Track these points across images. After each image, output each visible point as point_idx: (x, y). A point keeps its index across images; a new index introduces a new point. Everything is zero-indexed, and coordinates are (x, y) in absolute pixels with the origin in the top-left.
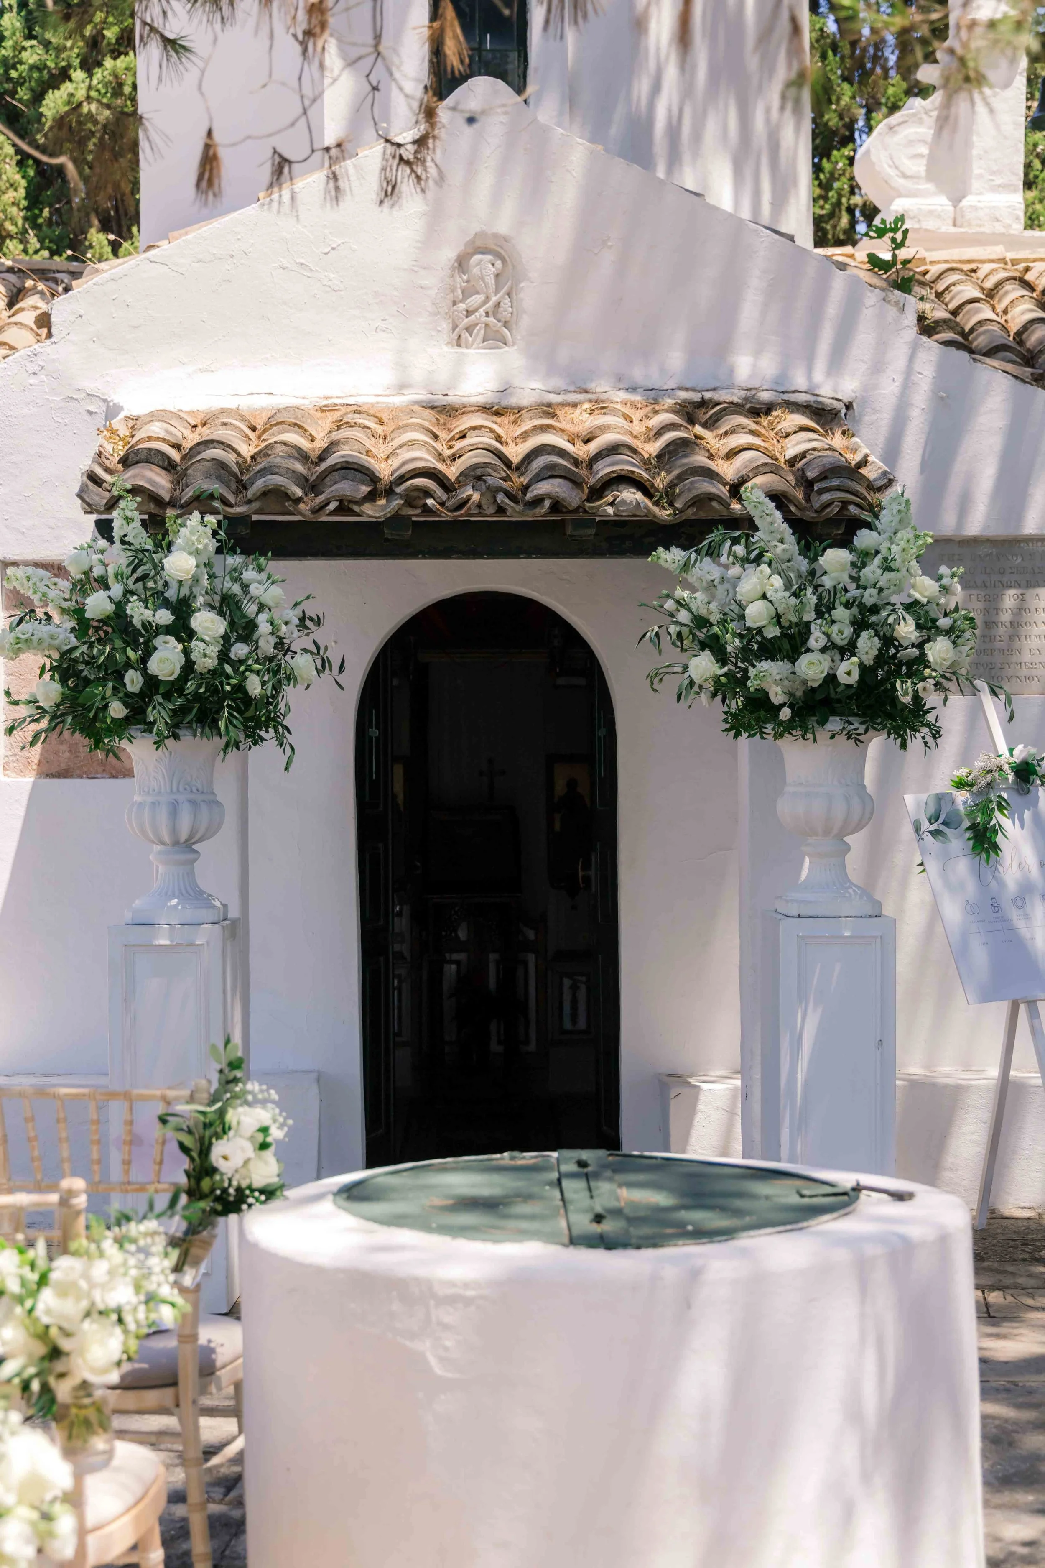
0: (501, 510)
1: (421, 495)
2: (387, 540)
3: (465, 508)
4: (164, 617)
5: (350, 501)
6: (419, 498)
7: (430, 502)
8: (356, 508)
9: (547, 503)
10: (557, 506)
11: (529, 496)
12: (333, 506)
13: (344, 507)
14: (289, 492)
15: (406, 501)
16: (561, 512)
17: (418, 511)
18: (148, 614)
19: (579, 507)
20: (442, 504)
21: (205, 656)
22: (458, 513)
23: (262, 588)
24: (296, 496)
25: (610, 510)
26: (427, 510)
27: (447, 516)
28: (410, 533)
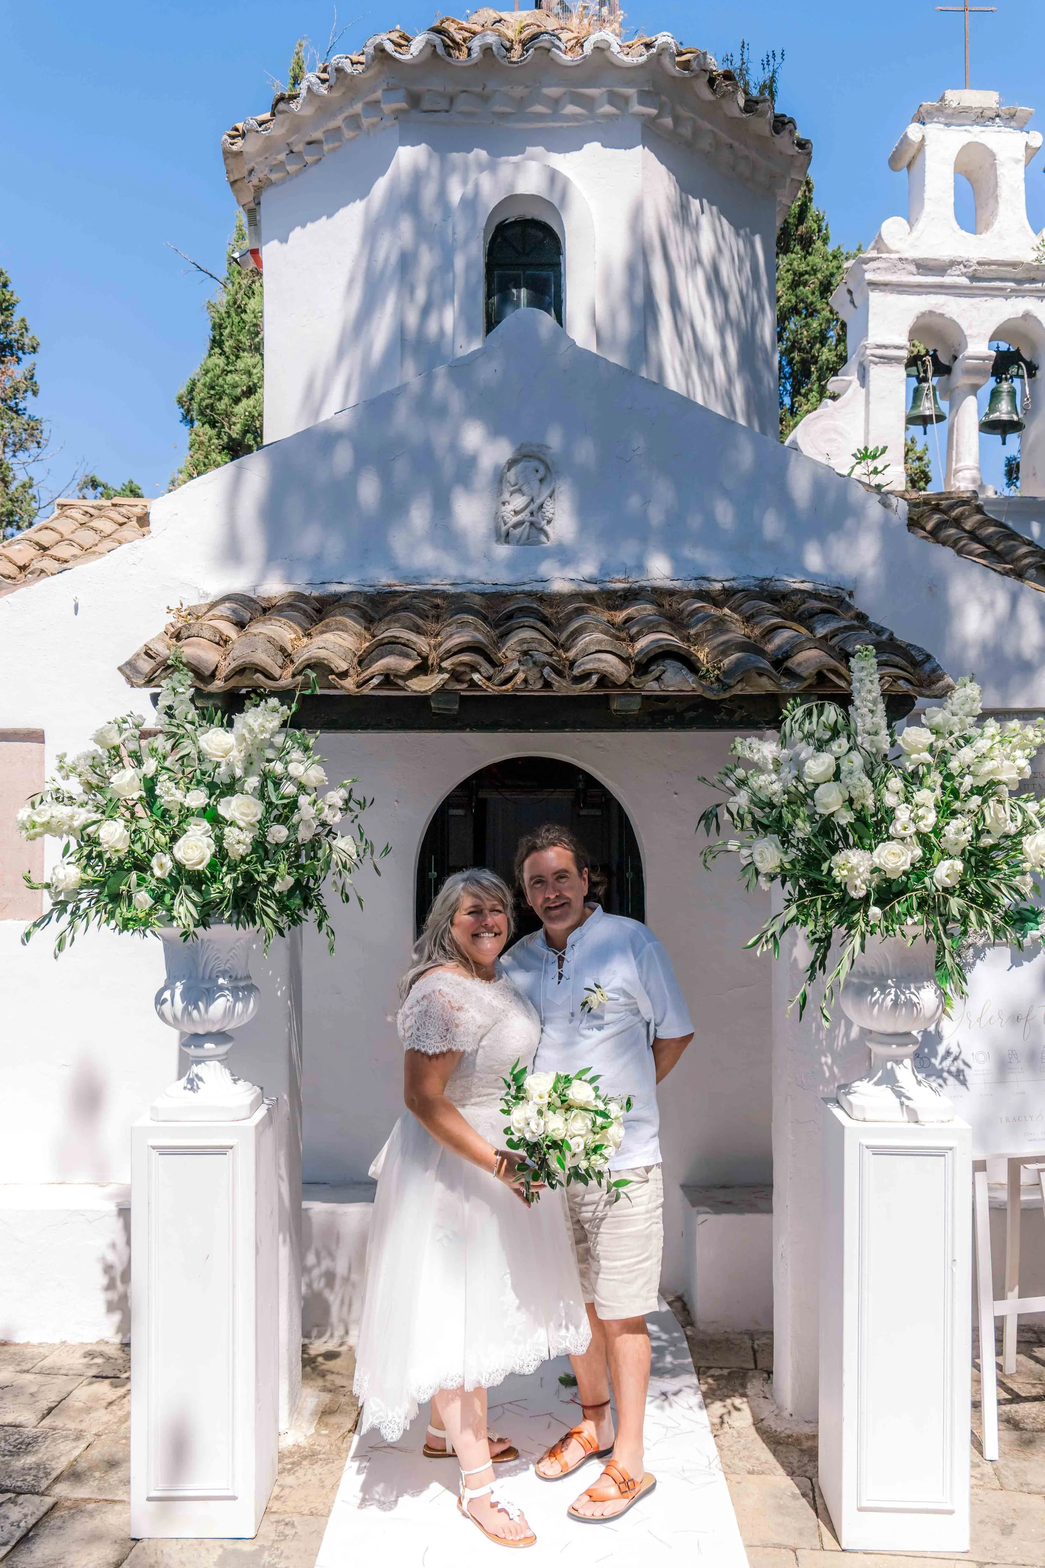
0: (547, 685)
1: (468, 670)
2: (435, 714)
3: (512, 683)
4: (197, 798)
5: (396, 676)
6: (464, 673)
7: (476, 677)
8: (400, 682)
9: (595, 678)
10: (604, 680)
11: (576, 672)
12: (375, 681)
13: (388, 680)
14: (333, 666)
15: (452, 675)
16: (608, 687)
17: (465, 686)
18: (179, 795)
19: (626, 682)
20: (489, 679)
21: (239, 842)
22: (504, 688)
23: (302, 768)
24: (340, 670)
25: (654, 685)
26: (473, 684)
27: (493, 689)
28: (457, 707)
